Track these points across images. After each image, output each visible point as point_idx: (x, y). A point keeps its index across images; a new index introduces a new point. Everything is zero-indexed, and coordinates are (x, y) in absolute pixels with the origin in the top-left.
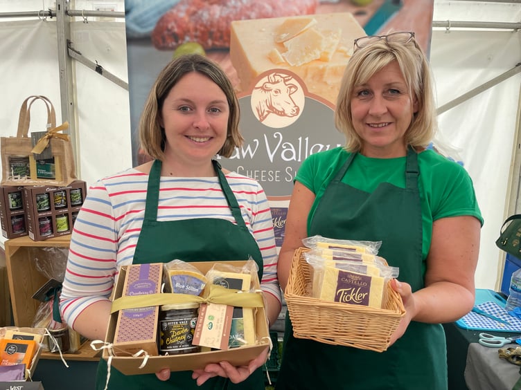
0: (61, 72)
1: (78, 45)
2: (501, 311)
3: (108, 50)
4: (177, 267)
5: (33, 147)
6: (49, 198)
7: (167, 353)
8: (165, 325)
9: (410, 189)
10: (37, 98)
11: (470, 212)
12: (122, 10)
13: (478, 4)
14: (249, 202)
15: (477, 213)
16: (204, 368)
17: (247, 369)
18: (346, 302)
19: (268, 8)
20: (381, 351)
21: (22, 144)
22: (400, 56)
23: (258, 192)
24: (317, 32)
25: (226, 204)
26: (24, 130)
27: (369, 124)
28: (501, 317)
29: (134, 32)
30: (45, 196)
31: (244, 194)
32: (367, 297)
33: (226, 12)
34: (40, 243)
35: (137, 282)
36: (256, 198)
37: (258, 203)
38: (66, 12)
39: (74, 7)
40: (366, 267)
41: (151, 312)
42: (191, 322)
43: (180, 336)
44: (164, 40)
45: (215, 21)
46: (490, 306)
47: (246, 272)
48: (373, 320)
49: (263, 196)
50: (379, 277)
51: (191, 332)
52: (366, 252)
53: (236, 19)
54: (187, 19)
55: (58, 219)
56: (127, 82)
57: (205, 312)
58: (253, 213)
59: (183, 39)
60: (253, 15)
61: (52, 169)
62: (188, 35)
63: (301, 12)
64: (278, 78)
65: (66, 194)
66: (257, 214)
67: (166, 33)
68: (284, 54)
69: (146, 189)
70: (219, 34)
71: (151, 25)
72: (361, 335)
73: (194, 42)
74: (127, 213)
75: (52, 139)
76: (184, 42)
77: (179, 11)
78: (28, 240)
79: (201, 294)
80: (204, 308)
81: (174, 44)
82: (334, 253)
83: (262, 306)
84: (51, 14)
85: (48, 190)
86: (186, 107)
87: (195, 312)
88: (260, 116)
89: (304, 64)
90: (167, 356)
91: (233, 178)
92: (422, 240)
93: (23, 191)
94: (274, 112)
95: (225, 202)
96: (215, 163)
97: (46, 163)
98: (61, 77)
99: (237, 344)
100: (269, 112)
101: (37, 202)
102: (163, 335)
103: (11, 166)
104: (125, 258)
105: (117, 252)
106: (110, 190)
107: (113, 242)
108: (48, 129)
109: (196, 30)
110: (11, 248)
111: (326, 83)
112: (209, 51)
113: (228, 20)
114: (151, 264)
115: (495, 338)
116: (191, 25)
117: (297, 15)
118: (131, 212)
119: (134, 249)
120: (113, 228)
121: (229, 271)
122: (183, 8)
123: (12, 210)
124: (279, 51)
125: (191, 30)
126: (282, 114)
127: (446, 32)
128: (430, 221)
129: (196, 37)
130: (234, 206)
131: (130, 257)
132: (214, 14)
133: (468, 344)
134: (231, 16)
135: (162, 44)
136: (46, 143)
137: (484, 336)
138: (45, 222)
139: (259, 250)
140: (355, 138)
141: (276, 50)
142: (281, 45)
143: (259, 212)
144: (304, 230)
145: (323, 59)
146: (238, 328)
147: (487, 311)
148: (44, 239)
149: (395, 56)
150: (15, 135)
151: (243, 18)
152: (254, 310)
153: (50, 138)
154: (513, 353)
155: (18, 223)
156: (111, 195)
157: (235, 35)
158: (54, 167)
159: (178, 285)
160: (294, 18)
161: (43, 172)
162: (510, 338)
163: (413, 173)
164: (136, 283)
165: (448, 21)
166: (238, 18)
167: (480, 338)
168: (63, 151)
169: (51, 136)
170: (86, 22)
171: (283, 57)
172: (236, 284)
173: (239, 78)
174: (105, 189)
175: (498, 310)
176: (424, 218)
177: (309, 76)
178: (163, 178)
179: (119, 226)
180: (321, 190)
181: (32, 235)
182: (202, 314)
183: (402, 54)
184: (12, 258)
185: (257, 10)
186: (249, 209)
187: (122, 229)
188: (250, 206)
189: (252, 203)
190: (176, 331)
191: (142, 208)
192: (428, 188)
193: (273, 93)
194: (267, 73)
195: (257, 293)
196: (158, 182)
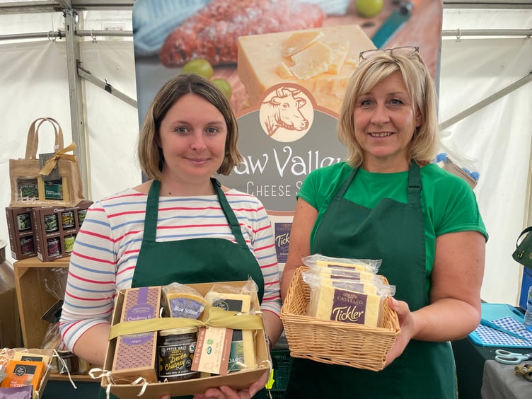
0: (71, 91)
1: (87, 65)
2: (519, 326)
3: (117, 69)
4: (176, 290)
5: (41, 168)
6: (57, 219)
7: (166, 380)
8: (164, 351)
9: (412, 204)
10: (45, 120)
11: (474, 227)
12: (130, 28)
13: (489, 12)
14: (249, 220)
15: (481, 228)
16: (204, 393)
17: (248, 392)
18: (342, 321)
19: (275, 23)
20: (377, 371)
21: (30, 166)
22: (404, 66)
23: (259, 209)
24: (324, 45)
25: (226, 223)
26: (32, 152)
27: (370, 134)
28: (518, 333)
29: (142, 50)
30: (53, 217)
31: (244, 211)
32: (363, 315)
33: (233, 28)
34: (48, 264)
35: (136, 307)
36: (256, 215)
37: (259, 220)
38: (75, 33)
39: (83, 27)
40: (363, 285)
41: (150, 338)
42: (190, 346)
43: (179, 361)
44: (172, 57)
45: (222, 37)
46: (507, 321)
47: (245, 292)
48: (368, 338)
49: (263, 212)
50: (375, 295)
51: (190, 357)
52: (366, 270)
53: (243, 35)
54: (194, 36)
55: (66, 239)
56: (136, 100)
57: (204, 336)
58: (254, 231)
59: (191, 56)
60: (260, 30)
61: (60, 190)
62: (195, 52)
63: (308, 26)
64: (286, 92)
65: (74, 214)
66: (257, 231)
67: (173, 50)
68: (291, 68)
69: (145, 209)
70: (226, 50)
71: (159, 43)
72: (357, 354)
73: (201, 59)
74: (126, 234)
75: (60, 160)
76: (192, 59)
77: (186, 28)
78: (37, 261)
79: (200, 317)
80: (203, 332)
81: (182, 61)
82: (333, 272)
83: (261, 328)
84: (60, 35)
85: (56, 210)
86: (184, 128)
87: (194, 336)
88: (269, 131)
89: (312, 77)
90: (166, 382)
91: (233, 195)
92: (425, 256)
93: (32, 212)
94: (282, 127)
95: (224, 221)
96: (213, 181)
97: (54, 184)
98: (71, 97)
99: (237, 368)
100: (278, 126)
101: (46, 223)
102: (162, 360)
103: (19, 188)
104: (125, 280)
105: (116, 274)
106: (109, 211)
107: (112, 263)
108: (56, 150)
109: (203, 46)
110: (20, 269)
111: (335, 96)
112: (217, 67)
113: (235, 35)
114: (149, 288)
115: (512, 355)
116: (199, 42)
117: (304, 28)
118: (129, 233)
119: (133, 270)
120: (112, 250)
121: (228, 292)
122: (190, 25)
123: (21, 231)
124: (286, 64)
125: (198, 47)
126: (291, 128)
127: (457, 41)
128: (433, 237)
129: (203, 53)
130: (234, 224)
131: (130, 279)
132: (221, 31)
133: (484, 361)
134: (238, 32)
135: (170, 62)
136: (53, 164)
137: (500, 352)
138: (53, 243)
139: (260, 268)
140: (357, 150)
141: (284, 64)
142: (288, 59)
143: (260, 229)
144: (308, 247)
145: (331, 72)
146: (238, 351)
147: (504, 327)
148: (53, 260)
149: (399, 66)
150: (24, 157)
151: (250, 33)
152: (254, 332)
153: (57, 159)
154: (529, 370)
155: (27, 244)
156: (109, 217)
157: (242, 51)
158: (62, 188)
159: (176, 308)
160: (301, 31)
161: (50, 193)
162: (528, 355)
163: (415, 187)
164: (134, 308)
165: (458, 30)
166: (245, 33)
167: (496, 355)
168: (71, 171)
169: (59, 158)
170: (95, 42)
171: (291, 71)
172: (235, 306)
173: (247, 93)
174: (103, 210)
175: (515, 325)
176: (427, 233)
177: (318, 89)
178: (161, 198)
179: (117, 248)
180: (324, 207)
181: (40, 256)
182: (201, 338)
183: (406, 66)
184: (22, 279)
185: (264, 25)
186: (250, 227)
187: (121, 250)
188: (250, 223)
189: (252, 220)
190: (175, 357)
191: (141, 229)
192: (430, 203)
193: (281, 107)
194: (275, 88)
195: (257, 314)
196: (157, 202)
